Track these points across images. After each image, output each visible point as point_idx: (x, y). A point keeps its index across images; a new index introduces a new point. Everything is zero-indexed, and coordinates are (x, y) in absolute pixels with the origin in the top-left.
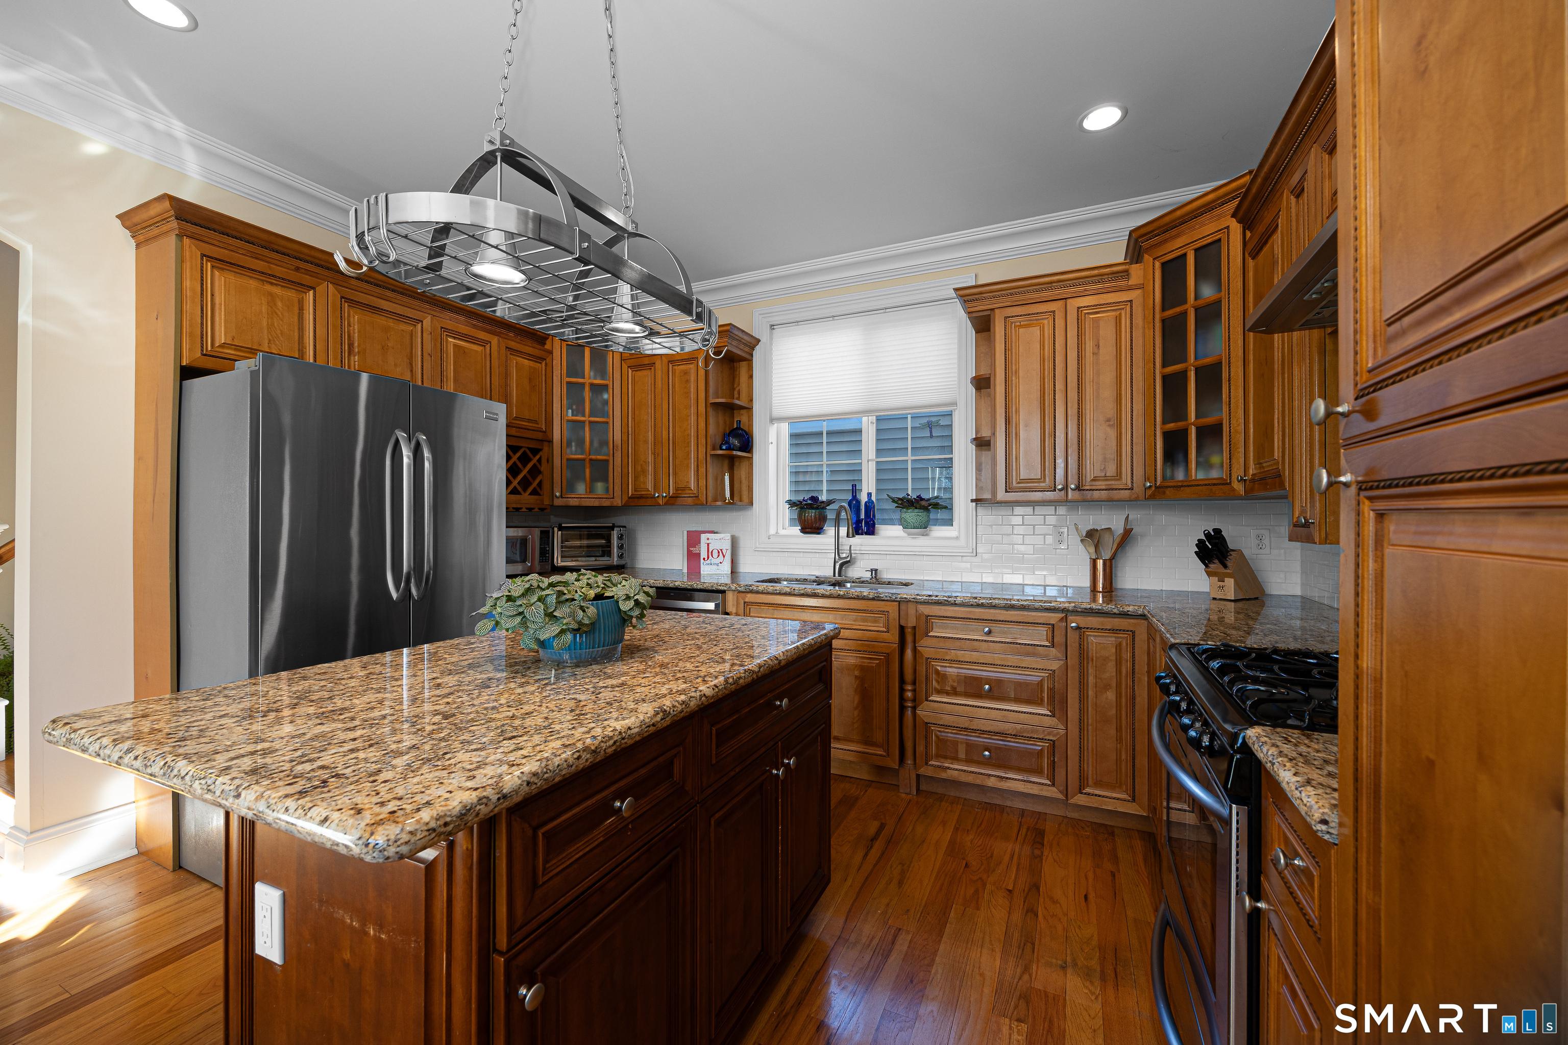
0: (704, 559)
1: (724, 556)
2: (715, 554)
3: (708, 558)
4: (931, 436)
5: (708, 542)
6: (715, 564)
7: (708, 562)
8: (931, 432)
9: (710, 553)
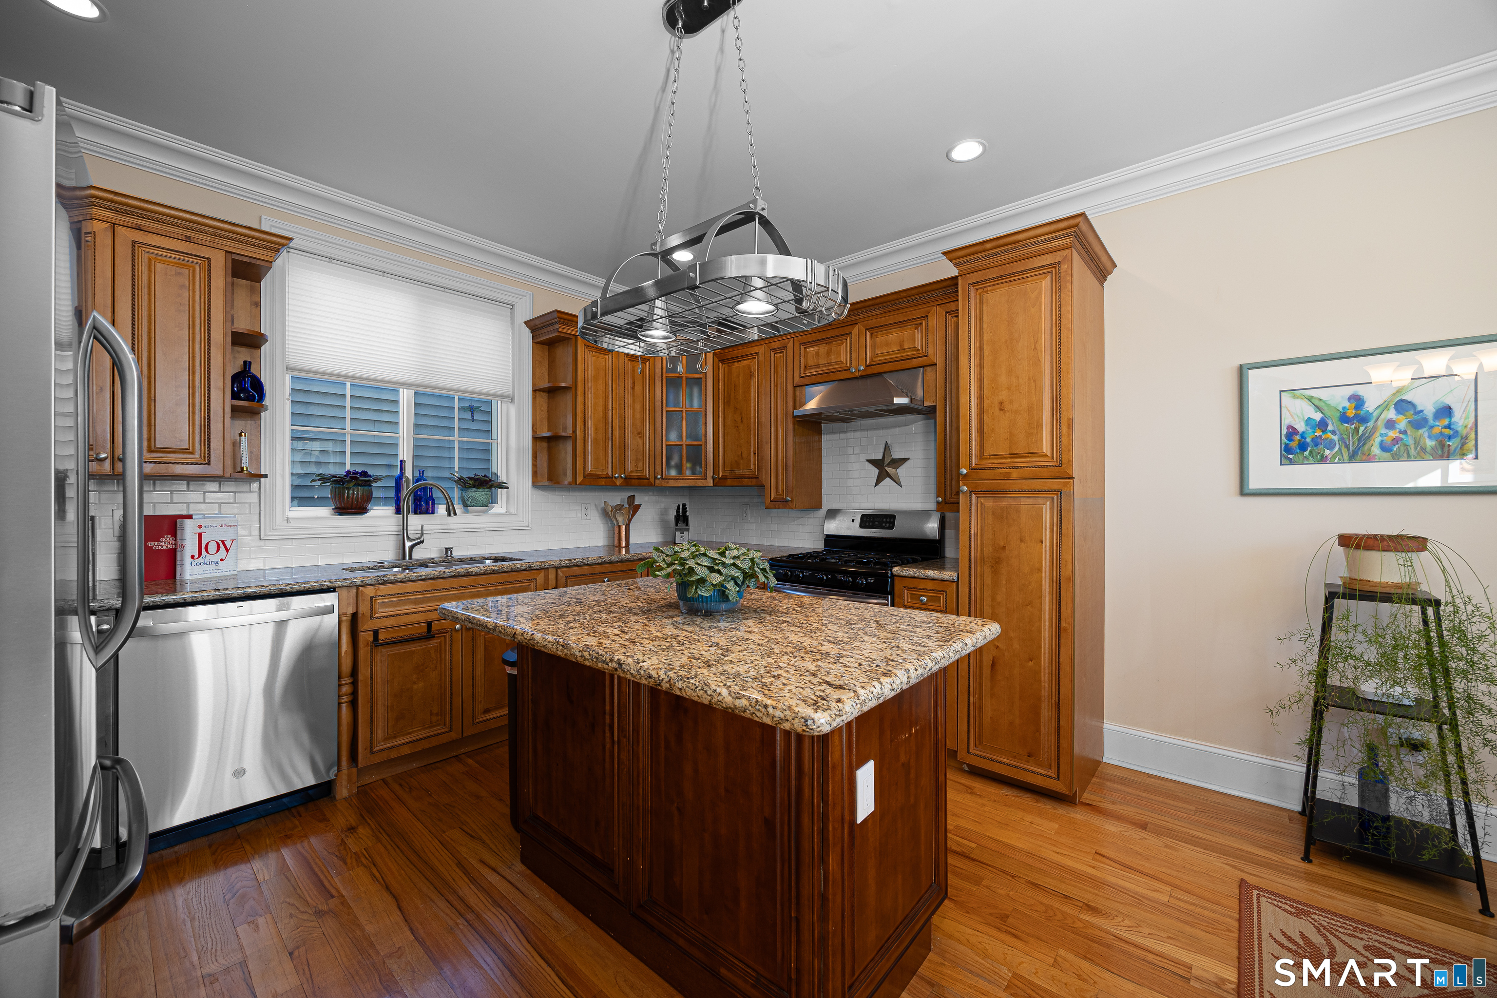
0: (193, 557)
1: (227, 550)
2: (212, 547)
3: (200, 554)
4: (473, 420)
5: (200, 531)
6: (211, 563)
7: (201, 560)
8: (473, 416)
9: (202, 548)
